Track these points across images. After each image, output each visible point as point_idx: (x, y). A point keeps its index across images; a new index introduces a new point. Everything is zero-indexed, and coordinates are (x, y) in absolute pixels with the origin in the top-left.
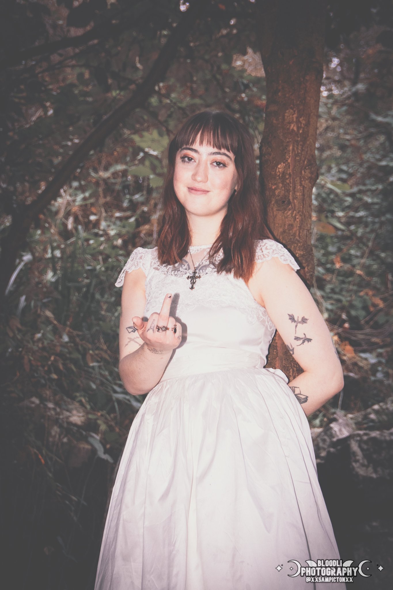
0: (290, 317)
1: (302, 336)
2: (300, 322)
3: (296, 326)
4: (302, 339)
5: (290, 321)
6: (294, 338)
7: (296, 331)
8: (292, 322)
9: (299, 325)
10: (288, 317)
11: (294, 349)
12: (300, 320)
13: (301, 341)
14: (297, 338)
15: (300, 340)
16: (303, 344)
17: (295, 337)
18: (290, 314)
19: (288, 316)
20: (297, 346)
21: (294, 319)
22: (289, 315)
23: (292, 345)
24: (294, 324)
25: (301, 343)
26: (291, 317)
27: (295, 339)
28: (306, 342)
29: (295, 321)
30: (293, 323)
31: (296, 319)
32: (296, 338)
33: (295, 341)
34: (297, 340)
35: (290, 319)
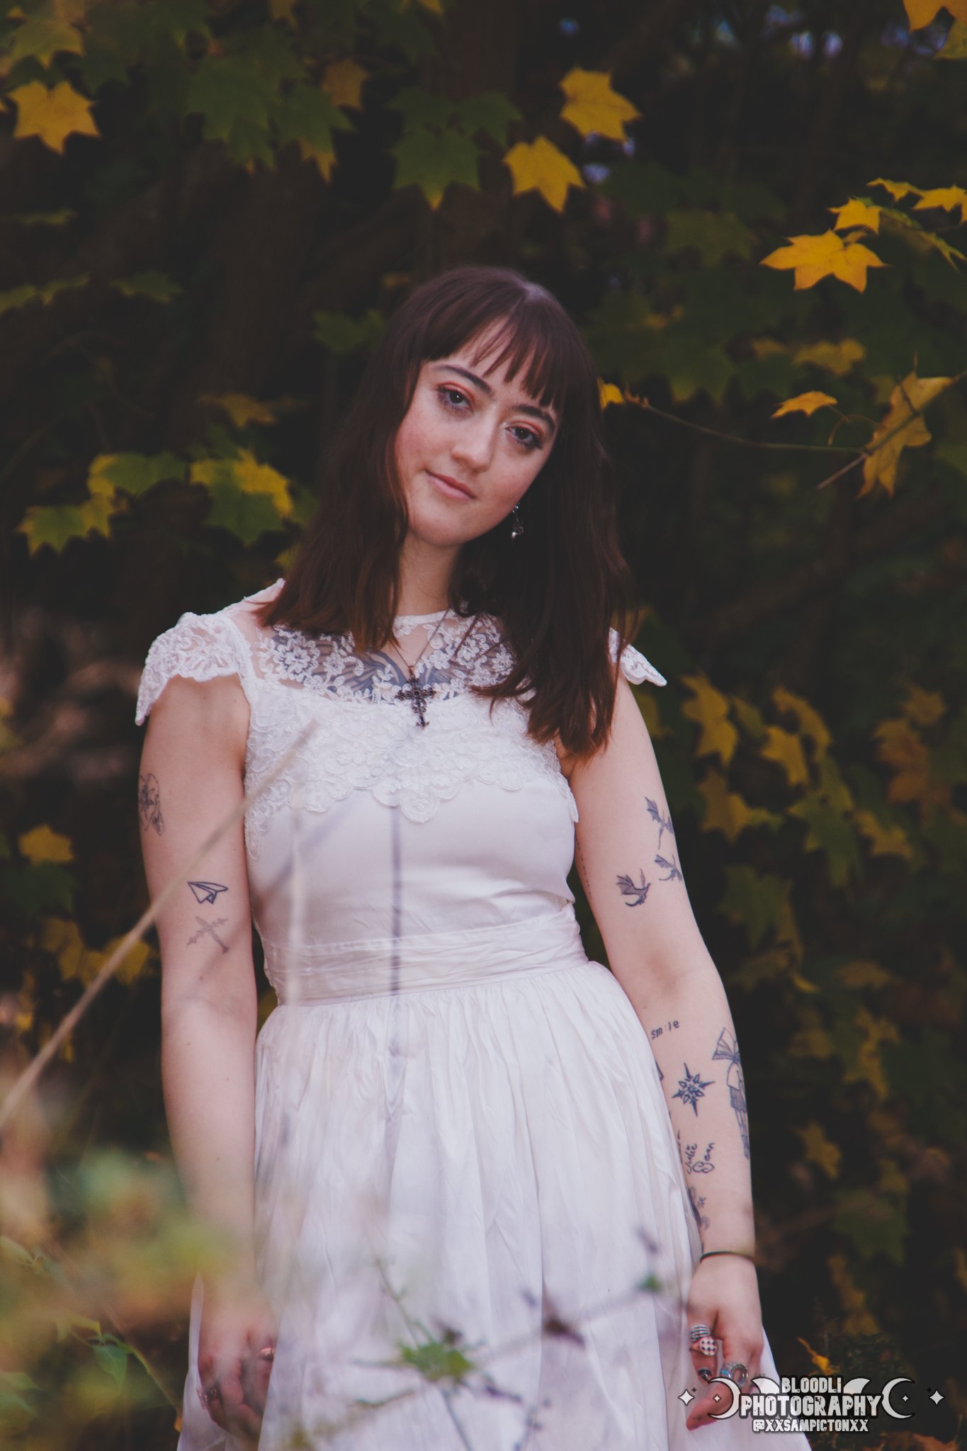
0: (649, 805)
1: (672, 862)
2: (667, 825)
3: (661, 831)
4: (670, 865)
5: (649, 815)
6: (655, 858)
7: (660, 842)
8: (654, 818)
9: (668, 831)
10: (646, 806)
11: (651, 888)
12: (666, 820)
13: (669, 871)
14: (660, 861)
15: (667, 868)
16: (673, 880)
17: (658, 856)
18: (651, 798)
19: (646, 802)
20: (660, 880)
21: (657, 813)
22: (648, 800)
23: (645, 875)
24: (657, 825)
25: (667, 877)
26: (652, 808)
27: (656, 861)
28: (676, 877)
29: (659, 820)
30: (656, 821)
31: (662, 813)
32: (660, 859)
33: (657, 866)
34: (662, 866)
35: (649, 810)
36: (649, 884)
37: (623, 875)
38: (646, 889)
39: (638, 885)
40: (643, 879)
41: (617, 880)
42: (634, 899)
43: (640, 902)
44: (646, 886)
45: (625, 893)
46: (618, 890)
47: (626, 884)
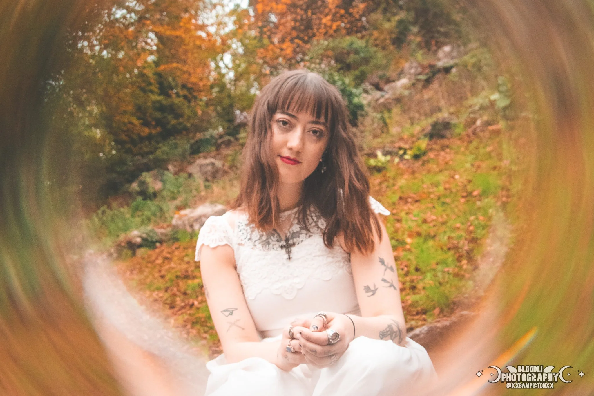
1: (391, 282)
2: (389, 268)
3: (385, 270)
4: (389, 283)
5: (380, 263)
6: (382, 279)
7: (384, 273)
8: (382, 265)
9: (388, 270)
10: (378, 260)
11: (378, 290)
12: (389, 266)
13: (388, 285)
14: (384, 280)
16: (390, 288)
17: (383, 278)
18: (381, 257)
20: (383, 287)
21: (384, 263)
23: (376, 284)
24: (383, 267)
28: (392, 288)
29: (385, 265)
31: (386, 263)
33: (383, 282)
34: (385, 282)
35: (380, 261)
36: (377, 289)
37: (366, 285)
38: (376, 290)
39: (372, 288)
40: (375, 286)
41: (364, 288)
42: (370, 294)
43: (373, 295)
44: (376, 288)
45: (367, 292)
46: (364, 291)
47: (367, 289)
